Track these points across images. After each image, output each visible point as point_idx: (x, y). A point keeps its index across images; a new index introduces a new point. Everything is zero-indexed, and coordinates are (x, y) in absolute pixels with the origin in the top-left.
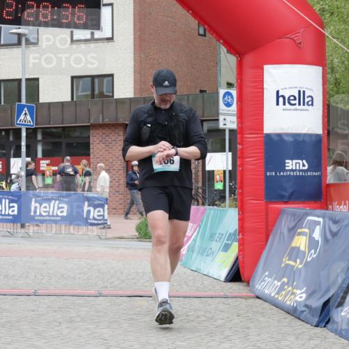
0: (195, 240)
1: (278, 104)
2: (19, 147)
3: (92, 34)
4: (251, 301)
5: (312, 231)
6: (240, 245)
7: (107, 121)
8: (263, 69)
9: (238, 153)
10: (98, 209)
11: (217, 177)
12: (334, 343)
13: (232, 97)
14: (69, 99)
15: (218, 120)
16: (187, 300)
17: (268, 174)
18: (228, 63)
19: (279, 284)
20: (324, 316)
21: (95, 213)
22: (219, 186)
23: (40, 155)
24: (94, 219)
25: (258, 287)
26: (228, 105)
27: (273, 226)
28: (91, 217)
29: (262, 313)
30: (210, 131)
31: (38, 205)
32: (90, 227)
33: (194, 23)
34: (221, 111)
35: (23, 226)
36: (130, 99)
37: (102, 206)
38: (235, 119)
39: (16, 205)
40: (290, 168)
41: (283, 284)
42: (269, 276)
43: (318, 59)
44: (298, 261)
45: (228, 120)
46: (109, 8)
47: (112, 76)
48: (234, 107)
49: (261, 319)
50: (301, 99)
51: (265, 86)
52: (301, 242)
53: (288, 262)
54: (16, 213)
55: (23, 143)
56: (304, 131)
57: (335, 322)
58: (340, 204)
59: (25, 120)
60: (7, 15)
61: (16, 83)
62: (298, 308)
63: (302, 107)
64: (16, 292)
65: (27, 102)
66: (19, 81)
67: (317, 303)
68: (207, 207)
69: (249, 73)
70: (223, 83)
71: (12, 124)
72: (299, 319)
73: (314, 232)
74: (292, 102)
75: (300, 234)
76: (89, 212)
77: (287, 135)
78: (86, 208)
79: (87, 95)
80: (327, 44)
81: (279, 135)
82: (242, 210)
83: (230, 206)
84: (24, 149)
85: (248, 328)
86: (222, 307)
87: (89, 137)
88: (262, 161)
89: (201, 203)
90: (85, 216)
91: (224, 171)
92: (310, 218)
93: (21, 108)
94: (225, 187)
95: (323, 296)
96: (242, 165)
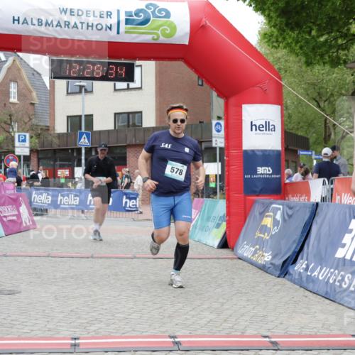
0: (197, 221)
1: (252, 130)
2: (81, 159)
3: (128, 85)
4: (235, 261)
5: (275, 215)
6: (227, 224)
7: (138, 142)
8: (241, 107)
9: (226, 163)
10: (132, 201)
11: (211, 179)
12: (290, 288)
13: (221, 126)
14: (112, 127)
15: (211, 141)
17: (246, 176)
18: (218, 104)
19: (254, 249)
20: (284, 269)
21: (130, 203)
22: (212, 185)
24: (130, 207)
25: (240, 252)
26: (218, 131)
27: (249, 211)
28: (128, 206)
29: (242, 269)
30: (206, 148)
32: (127, 213)
33: (195, 76)
34: (213, 135)
35: (83, 212)
36: (153, 128)
37: (135, 199)
38: (223, 140)
39: (78, 198)
40: (260, 172)
41: (256, 250)
42: (247, 244)
43: (278, 100)
44: (266, 234)
45: (219, 141)
46: (139, 68)
47: (141, 112)
48: (222, 133)
49: (242, 272)
50: (267, 127)
51: (243, 118)
52: (268, 222)
53: (259, 235)
54: (77, 203)
55: (83, 157)
56: (269, 148)
57: (290, 274)
58: (293, 196)
59: (84, 142)
60: (73, 73)
61: (78, 118)
62: (267, 265)
63: (267, 132)
64: (79, 255)
65: (85, 130)
66: (80, 116)
67: (279, 262)
68: (205, 199)
69: (232, 109)
70: (215, 115)
71: (76, 145)
72: (266, 272)
73: (276, 214)
74: (261, 129)
75: (267, 216)
76: (126, 202)
77: (258, 150)
78: (124, 200)
79: (124, 126)
80: (284, 91)
81: (253, 151)
82: (228, 201)
83: (220, 198)
84: (83, 161)
85: (233, 279)
86: (215, 265)
87: (126, 153)
88: (242, 168)
89: (200, 196)
90: (124, 205)
91: (216, 175)
92: (274, 206)
93: (81, 134)
94: (216, 185)
95: (282, 257)
96: (228, 171)
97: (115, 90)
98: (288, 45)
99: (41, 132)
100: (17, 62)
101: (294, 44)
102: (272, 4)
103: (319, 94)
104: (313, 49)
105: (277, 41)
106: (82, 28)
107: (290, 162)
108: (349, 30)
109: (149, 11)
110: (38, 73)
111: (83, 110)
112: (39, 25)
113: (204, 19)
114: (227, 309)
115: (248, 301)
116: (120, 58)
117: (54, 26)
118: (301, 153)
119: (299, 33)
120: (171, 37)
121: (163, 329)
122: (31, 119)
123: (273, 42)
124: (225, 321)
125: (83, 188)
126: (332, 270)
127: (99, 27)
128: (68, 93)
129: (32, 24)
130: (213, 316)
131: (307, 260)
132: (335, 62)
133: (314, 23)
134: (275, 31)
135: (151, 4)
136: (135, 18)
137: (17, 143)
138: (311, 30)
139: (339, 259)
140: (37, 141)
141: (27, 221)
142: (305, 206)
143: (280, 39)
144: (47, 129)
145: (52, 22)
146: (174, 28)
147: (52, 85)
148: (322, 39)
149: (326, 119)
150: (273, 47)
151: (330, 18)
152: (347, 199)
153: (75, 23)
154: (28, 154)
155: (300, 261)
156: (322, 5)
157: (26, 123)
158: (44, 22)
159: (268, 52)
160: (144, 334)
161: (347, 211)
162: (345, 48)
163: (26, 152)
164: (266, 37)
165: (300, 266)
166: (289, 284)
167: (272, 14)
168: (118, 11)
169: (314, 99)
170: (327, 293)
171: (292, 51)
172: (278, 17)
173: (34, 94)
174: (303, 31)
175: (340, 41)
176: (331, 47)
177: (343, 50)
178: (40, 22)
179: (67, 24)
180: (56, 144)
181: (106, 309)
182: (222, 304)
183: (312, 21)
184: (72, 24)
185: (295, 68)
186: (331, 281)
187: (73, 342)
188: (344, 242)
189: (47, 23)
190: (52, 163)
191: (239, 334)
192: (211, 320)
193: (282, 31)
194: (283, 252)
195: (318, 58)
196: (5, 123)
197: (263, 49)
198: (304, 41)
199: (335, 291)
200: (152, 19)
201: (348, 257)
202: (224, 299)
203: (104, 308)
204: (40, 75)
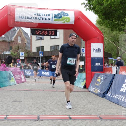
1: (94, 51)
2: (40, 61)
3: (55, 37)
4: (88, 92)
6: (86, 81)
7: (58, 55)
8: (91, 44)
9: (86, 62)
11: (81, 67)
12: (106, 101)
14: (50, 51)
15: (81, 55)
16: (75, 92)
17: (92, 66)
18: (83, 43)
20: (104, 95)
22: (81, 68)
23: (44, 62)
25: (90, 89)
26: (83, 51)
27: (93, 76)
29: (91, 95)
31: (44, 73)
34: (82, 53)
35: (41, 77)
38: (85, 54)
40: (96, 65)
41: (95, 89)
42: (92, 87)
43: (102, 42)
44: (98, 84)
46: (58, 32)
47: (59, 46)
48: (85, 52)
50: (99, 50)
51: (91, 47)
52: (99, 80)
53: (96, 84)
54: (39, 74)
55: (41, 60)
56: (99, 57)
57: (106, 97)
58: (107, 72)
59: (41, 55)
60: (38, 33)
61: (39, 47)
62: (98, 94)
63: (99, 52)
64: (39, 90)
65: (42, 51)
66: (40, 47)
67: (102, 93)
68: (79, 73)
69: (88, 45)
70: (82, 47)
71: (38, 56)
72: (98, 96)
74: (97, 51)
75: (99, 78)
77: (96, 58)
79: (54, 50)
80: (104, 39)
81: (94, 58)
82: (86, 73)
83: (84, 73)
84: (41, 61)
85: (88, 98)
86: (82, 94)
88: (91, 63)
91: (82, 65)
92: (101, 75)
93: (40, 53)
94: (82, 69)
95: (104, 91)
96: (86, 64)
97: (51, 39)
98: (105, 25)
99: (28, 52)
100: (21, 30)
101: (107, 24)
102: (101, 12)
103: (115, 40)
104: (113, 26)
105: (102, 23)
106: (41, 19)
107: (106, 61)
108: (125, 20)
109: (62, 14)
110: (27, 34)
111: (41, 45)
112: (27, 19)
113: (79, 17)
114: (86, 107)
115: (92, 105)
116: (52, 29)
117: (32, 19)
118: (109, 58)
119: (109, 21)
120: (68, 22)
121: (66, 114)
122: (25, 48)
123: (101, 24)
124: (85, 111)
125: (41, 69)
126: (119, 95)
127: (46, 19)
128: (36, 40)
129: (25, 18)
130: (81, 110)
131: (111, 92)
132: (120, 30)
133: (113, 18)
134: (101, 20)
135: (62, 12)
136: (57, 16)
137: (20, 55)
138: (113, 20)
139: (121, 92)
140: (26, 55)
141: (23, 80)
142: (111, 75)
143: (103, 23)
144: (30, 51)
145: (31, 18)
146: (69, 19)
147: (31, 37)
148: (116, 23)
149: (117, 48)
150: (100, 25)
151: (119, 16)
152: (124, 73)
153: (39, 18)
154: (24, 59)
155: (109, 92)
156: (116, 12)
157: (23, 49)
158: (29, 18)
159: (99, 27)
160: (60, 115)
161: (124, 77)
162: (123, 25)
163: (23, 58)
164: (98, 22)
165: (109, 94)
166: (105, 100)
167: (100, 15)
168: (52, 14)
169: (114, 42)
170: (117, 102)
171: (107, 26)
172: (102, 16)
173: (26, 40)
174: (110, 20)
175: (122, 23)
176: (119, 25)
177: (123, 26)
178: (28, 18)
179: (36, 18)
180: (33, 56)
181: (48, 107)
182: (84, 106)
183: (113, 17)
184: (38, 18)
185: (107, 32)
186: (119, 99)
187: (38, 117)
188: (123, 86)
189: (30, 18)
190: (31, 61)
191: (90, 115)
192: (81, 111)
193: (103, 20)
194: (103, 90)
195: (115, 28)
196: (17, 49)
197: (97, 26)
198: (110, 23)
199: (120, 102)
200: (63, 16)
201: (124, 91)
202: (85, 104)
203: (47, 106)
204: (28, 34)
